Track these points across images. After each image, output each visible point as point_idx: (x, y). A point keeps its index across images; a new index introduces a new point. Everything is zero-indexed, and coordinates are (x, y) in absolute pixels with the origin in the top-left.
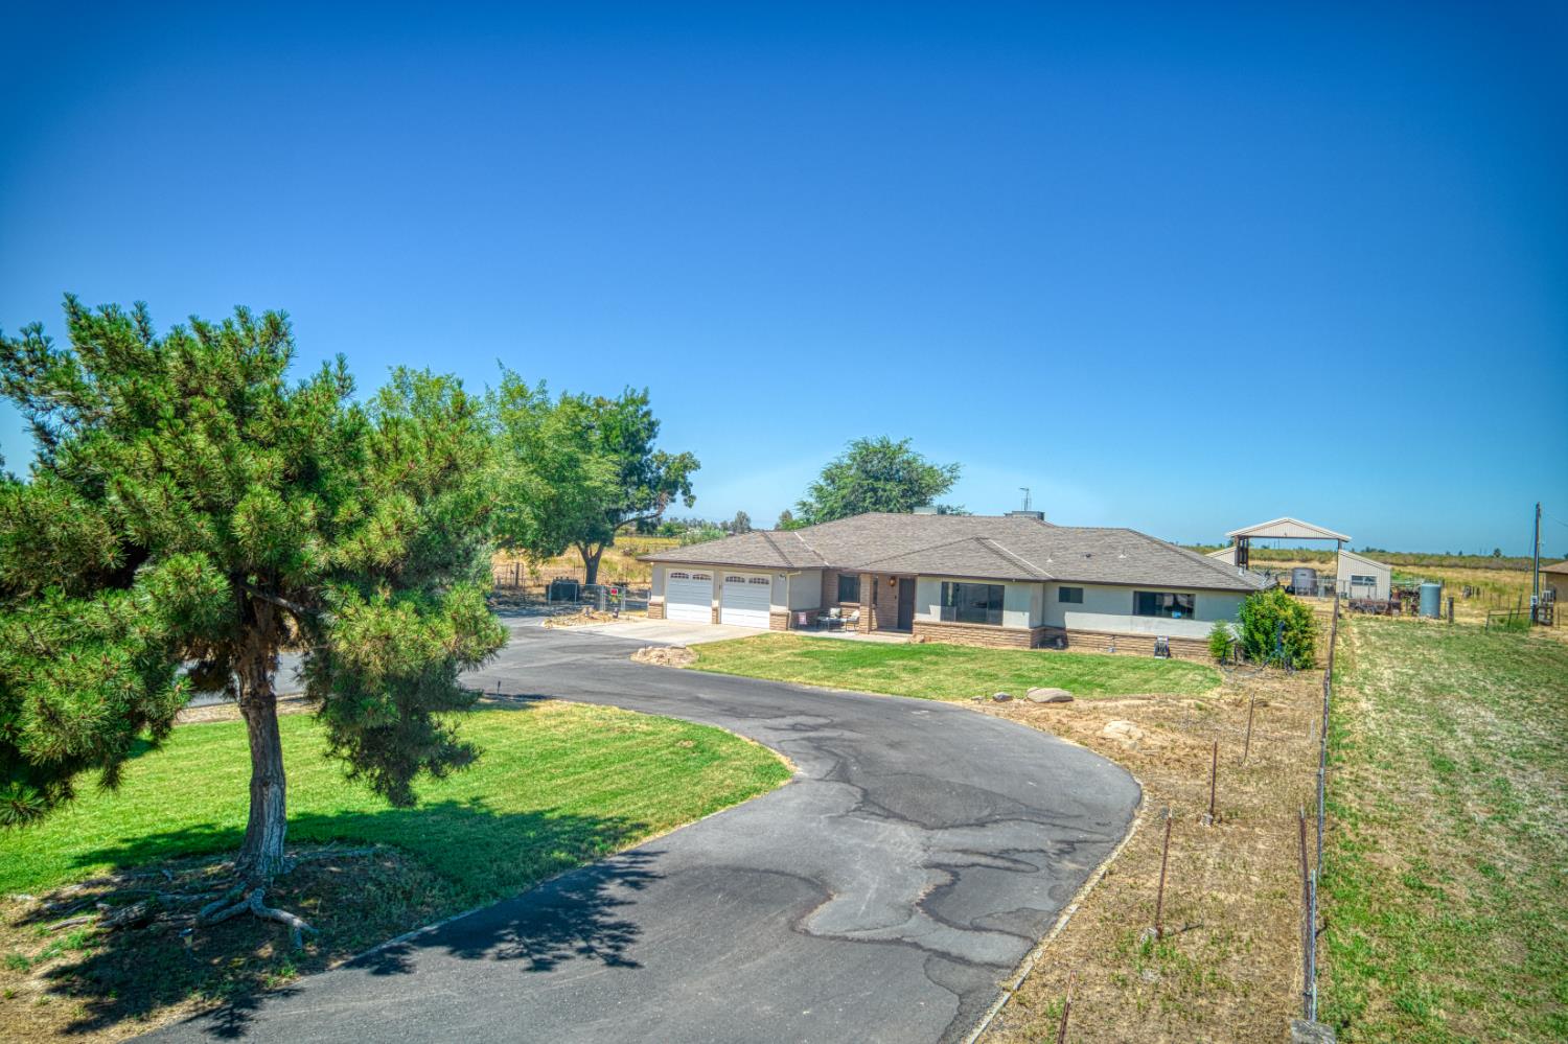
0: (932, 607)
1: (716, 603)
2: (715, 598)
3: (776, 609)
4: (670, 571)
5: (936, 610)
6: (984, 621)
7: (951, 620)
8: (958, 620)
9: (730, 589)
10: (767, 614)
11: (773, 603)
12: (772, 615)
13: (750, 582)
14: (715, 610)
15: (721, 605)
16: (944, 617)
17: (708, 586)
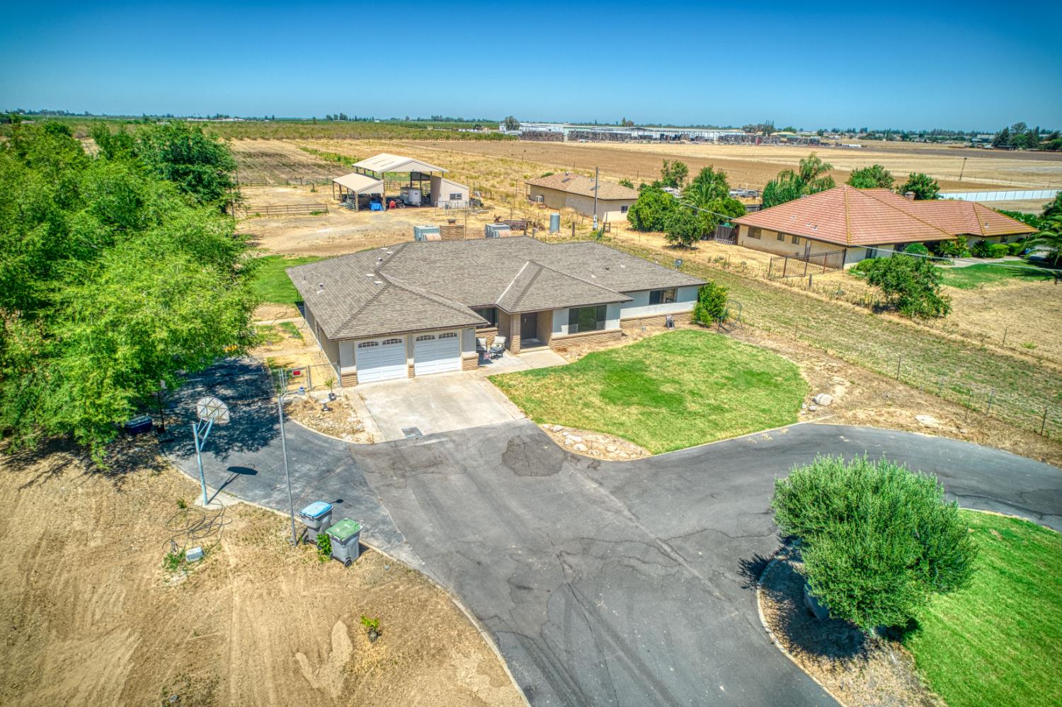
0: (563, 327)
1: (411, 361)
2: (410, 356)
3: (466, 355)
4: (357, 343)
5: (565, 328)
6: (594, 329)
7: (574, 332)
8: (580, 331)
9: (420, 347)
10: (460, 360)
11: (464, 350)
12: (465, 360)
13: (440, 337)
14: (412, 367)
15: (415, 362)
16: (570, 331)
17: (400, 349)
